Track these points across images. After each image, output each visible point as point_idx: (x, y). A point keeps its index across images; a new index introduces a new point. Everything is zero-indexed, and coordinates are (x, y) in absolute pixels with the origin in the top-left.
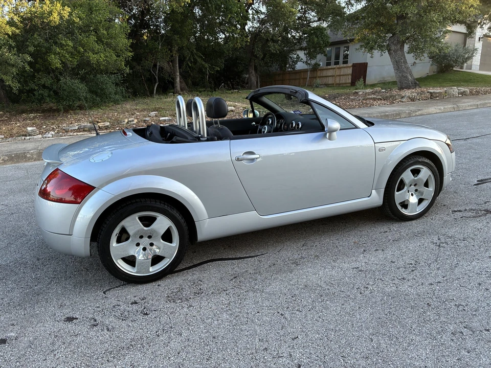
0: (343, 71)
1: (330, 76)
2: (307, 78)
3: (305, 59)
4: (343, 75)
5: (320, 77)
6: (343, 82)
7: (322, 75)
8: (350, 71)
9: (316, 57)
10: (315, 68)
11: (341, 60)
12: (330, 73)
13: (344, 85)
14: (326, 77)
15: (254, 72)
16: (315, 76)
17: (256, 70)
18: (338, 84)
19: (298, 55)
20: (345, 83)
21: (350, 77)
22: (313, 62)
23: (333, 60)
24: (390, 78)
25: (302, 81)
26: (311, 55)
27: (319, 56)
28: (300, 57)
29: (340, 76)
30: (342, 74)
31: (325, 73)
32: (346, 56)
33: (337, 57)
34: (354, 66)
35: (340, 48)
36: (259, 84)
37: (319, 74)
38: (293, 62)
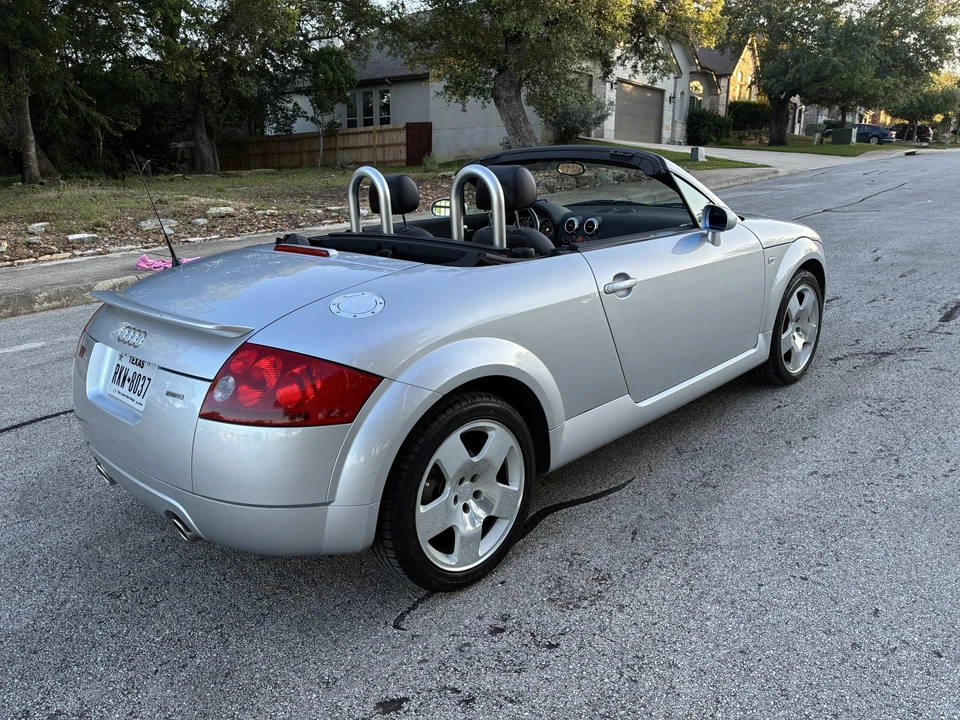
0: (388, 138)
1: (364, 147)
2: (318, 151)
3: (311, 113)
4: (390, 145)
5: (343, 149)
6: (391, 158)
7: (346, 145)
8: (402, 137)
9: (332, 109)
10: (331, 131)
11: (376, 116)
12: (363, 140)
13: (395, 164)
14: (356, 148)
15: (205, 137)
16: (333, 146)
17: (209, 133)
18: (381, 162)
19: (296, 104)
20: (397, 161)
21: (403, 149)
22: (327, 119)
23: (360, 117)
24: (474, 152)
25: (305, 157)
26: (321, 105)
27: (340, 109)
28: (299, 108)
29: (384, 146)
30: (386, 142)
31: (352, 141)
32: (386, 108)
33: (368, 111)
34: (409, 127)
35: (371, 93)
36: (218, 163)
37: (340, 142)
38: (286, 117)
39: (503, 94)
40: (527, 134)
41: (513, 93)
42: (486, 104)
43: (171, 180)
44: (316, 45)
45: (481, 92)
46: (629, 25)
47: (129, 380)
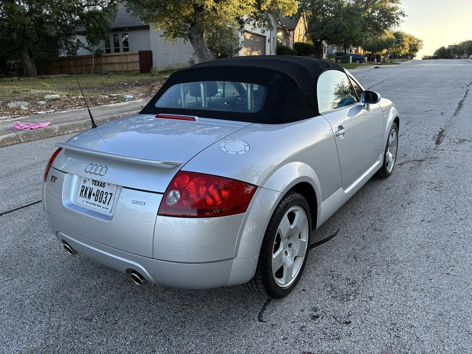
0: (130, 59)
1: (117, 63)
2: (92, 65)
3: (86, 45)
4: (131, 62)
5: (105, 64)
6: (132, 69)
7: (107, 62)
8: (137, 58)
9: (98, 43)
10: (98, 55)
11: (121, 47)
12: (116, 60)
13: (133, 72)
14: (112, 64)
15: (28, 57)
16: (99, 63)
17: (31, 55)
18: (126, 71)
19: (78, 40)
20: (134, 71)
21: (138, 64)
22: (96, 48)
23: (112, 47)
24: (175, 66)
25: (84, 68)
26: (91, 41)
27: (102, 43)
28: (80, 42)
29: (127, 63)
30: (129, 61)
31: (110, 60)
32: (126, 43)
33: (117, 44)
34: (141, 53)
35: (118, 35)
36: (36, 71)
37: (103, 60)
38: (73, 47)
39: (195, 36)
40: (207, 57)
41: (199, 36)
42: (186, 41)
43: (12, 81)
44: (86, 9)
45: (182, 35)
46: (254, 3)
47: (94, 195)
